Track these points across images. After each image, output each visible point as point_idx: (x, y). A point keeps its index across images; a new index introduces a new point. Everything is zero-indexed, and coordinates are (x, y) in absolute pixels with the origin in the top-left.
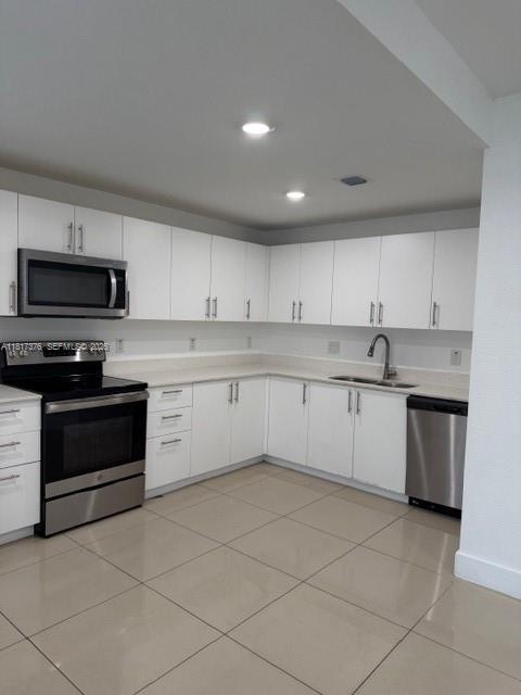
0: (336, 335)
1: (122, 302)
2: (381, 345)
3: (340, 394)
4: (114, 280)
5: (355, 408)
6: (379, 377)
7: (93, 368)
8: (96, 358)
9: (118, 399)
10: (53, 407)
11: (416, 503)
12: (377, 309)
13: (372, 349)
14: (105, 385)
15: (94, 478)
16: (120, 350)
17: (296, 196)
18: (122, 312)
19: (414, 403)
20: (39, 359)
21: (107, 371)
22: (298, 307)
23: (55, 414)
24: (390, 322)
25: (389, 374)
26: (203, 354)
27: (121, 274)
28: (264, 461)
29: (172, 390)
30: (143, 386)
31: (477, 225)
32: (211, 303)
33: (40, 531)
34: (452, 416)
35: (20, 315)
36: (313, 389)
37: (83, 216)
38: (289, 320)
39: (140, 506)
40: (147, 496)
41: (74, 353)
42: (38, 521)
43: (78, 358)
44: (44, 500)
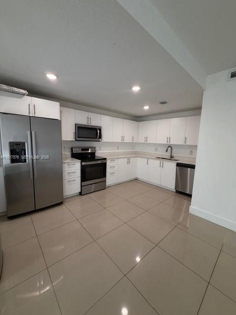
0: (157, 146)
1: (100, 137)
2: (170, 148)
3: (158, 162)
4: (98, 131)
5: (162, 166)
6: (169, 158)
7: (93, 154)
8: (94, 151)
9: (99, 162)
10: (83, 163)
11: (178, 192)
12: (169, 139)
13: (167, 150)
14: (96, 158)
15: (93, 181)
16: (100, 149)
17: (146, 108)
18: (101, 140)
19: (178, 165)
20: (80, 151)
21: (96, 155)
22: (146, 138)
23: (84, 165)
24: (172, 142)
25: (172, 157)
26: (121, 151)
27: (100, 130)
28: (136, 179)
29: (113, 160)
30: (106, 159)
31: (200, 114)
32: (123, 137)
33: (81, 194)
34: (189, 169)
35: (76, 140)
36: (150, 161)
37: (91, 115)
38: (144, 142)
39: (105, 189)
40: (107, 186)
41: (88, 150)
42: (80, 191)
43: (90, 151)
44: (81, 186)
